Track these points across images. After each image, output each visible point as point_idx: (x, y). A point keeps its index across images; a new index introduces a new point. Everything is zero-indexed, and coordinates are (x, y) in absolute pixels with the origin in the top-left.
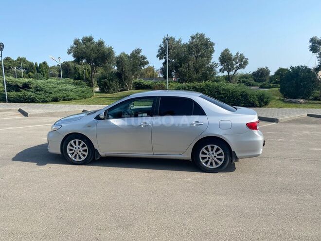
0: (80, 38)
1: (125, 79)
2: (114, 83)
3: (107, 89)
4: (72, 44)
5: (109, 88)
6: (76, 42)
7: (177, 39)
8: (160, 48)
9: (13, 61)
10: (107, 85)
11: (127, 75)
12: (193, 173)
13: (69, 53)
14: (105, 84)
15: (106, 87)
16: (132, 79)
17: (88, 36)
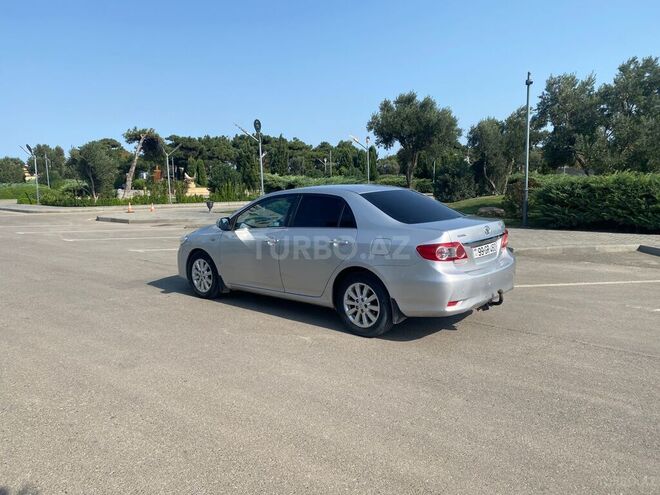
0: (392, 99)
1: (488, 174)
2: (462, 182)
3: (448, 194)
4: (378, 112)
5: (451, 192)
6: (385, 106)
7: (581, 77)
8: (540, 100)
9: (332, 148)
10: (448, 186)
11: (492, 163)
12: (340, 333)
13: (370, 129)
14: (445, 183)
15: (447, 190)
16: (506, 172)
17: (406, 92)
